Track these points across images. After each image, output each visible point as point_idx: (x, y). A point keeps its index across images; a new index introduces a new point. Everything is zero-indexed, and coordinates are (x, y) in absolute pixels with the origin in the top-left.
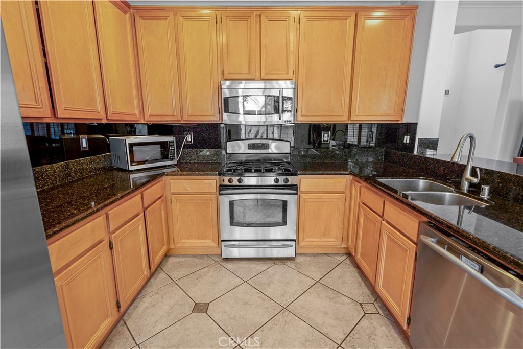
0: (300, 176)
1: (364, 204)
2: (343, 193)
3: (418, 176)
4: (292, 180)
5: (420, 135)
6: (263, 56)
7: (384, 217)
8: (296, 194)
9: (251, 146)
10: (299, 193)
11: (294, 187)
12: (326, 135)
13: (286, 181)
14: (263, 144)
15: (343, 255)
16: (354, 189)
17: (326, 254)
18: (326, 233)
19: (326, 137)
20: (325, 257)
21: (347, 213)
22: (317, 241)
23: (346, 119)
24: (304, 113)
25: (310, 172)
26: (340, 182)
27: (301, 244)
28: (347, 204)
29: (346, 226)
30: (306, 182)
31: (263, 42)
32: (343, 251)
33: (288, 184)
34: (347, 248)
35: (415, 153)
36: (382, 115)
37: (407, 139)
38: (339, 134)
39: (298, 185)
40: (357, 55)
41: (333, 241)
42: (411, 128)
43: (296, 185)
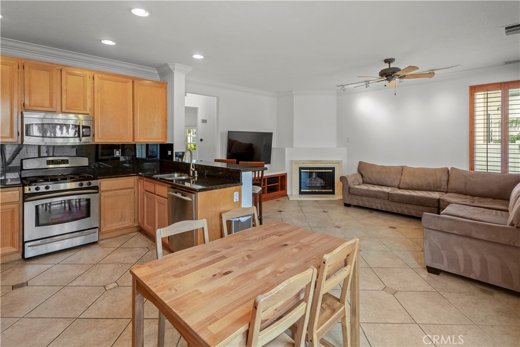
0: (100, 180)
1: (146, 191)
2: (132, 188)
3: (173, 172)
4: (94, 183)
5: (175, 150)
6: (64, 97)
7: (156, 193)
8: (98, 192)
9: (49, 162)
10: (100, 192)
11: (96, 188)
12: (117, 152)
13: (90, 184)
14: (62, 160)
15: (136, 232)
16: (139, 184)
17: (124, 235)
18: (122, 218)
19: (117, 153)
20: (123, 236)
21: (136, 201)
22: (116, 225)
23: (131, 141)
24: (100, 136)
25: (108, 177)
26: (130, 181)
27: (103, 230)
28: (136, 195)
29: (136, 210)
30: (105, 184)
31: (64, 88)
32: (136, 230)
33: (91, 186)
34: (139, 226)
35: (174, 160)
36: (154, 139)
37: (169, 153)
38: (127, 151)
39: (99, 186)
40: (135, 103)
41: (128, 222)
42: (170, 147)
43: (97, 186)
